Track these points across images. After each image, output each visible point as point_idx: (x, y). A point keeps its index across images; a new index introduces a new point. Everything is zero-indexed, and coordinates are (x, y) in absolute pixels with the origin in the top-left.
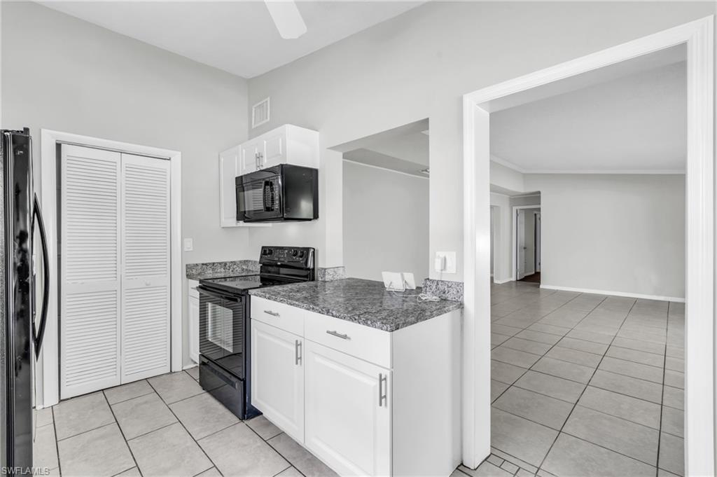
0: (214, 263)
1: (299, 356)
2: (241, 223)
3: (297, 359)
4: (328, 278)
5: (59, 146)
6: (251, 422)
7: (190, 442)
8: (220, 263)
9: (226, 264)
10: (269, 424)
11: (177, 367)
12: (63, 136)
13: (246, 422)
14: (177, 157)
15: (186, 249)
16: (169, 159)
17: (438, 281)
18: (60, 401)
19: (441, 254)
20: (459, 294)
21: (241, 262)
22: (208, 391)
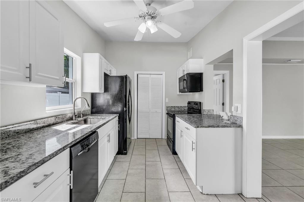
0: (174, 107)
1: (182, 135)
2: (181, 93)
3: (181, 136)
4: (205, 113)
5: (138, 75)
6: (175, 156)
7: (158, 155)
8: (177, 107)
9: (178, 107)
10: (179, 158)
11: (164, 137)
12: (138, 72)
13: (174, 155)
14: (164, 73)
15: (166, 102)
16: (162, 74)
17: (234, 116)
18: (137, 138)
19: (236, 105)
20: (241, 122)
21: (184, 107)
22: (168, 145)
